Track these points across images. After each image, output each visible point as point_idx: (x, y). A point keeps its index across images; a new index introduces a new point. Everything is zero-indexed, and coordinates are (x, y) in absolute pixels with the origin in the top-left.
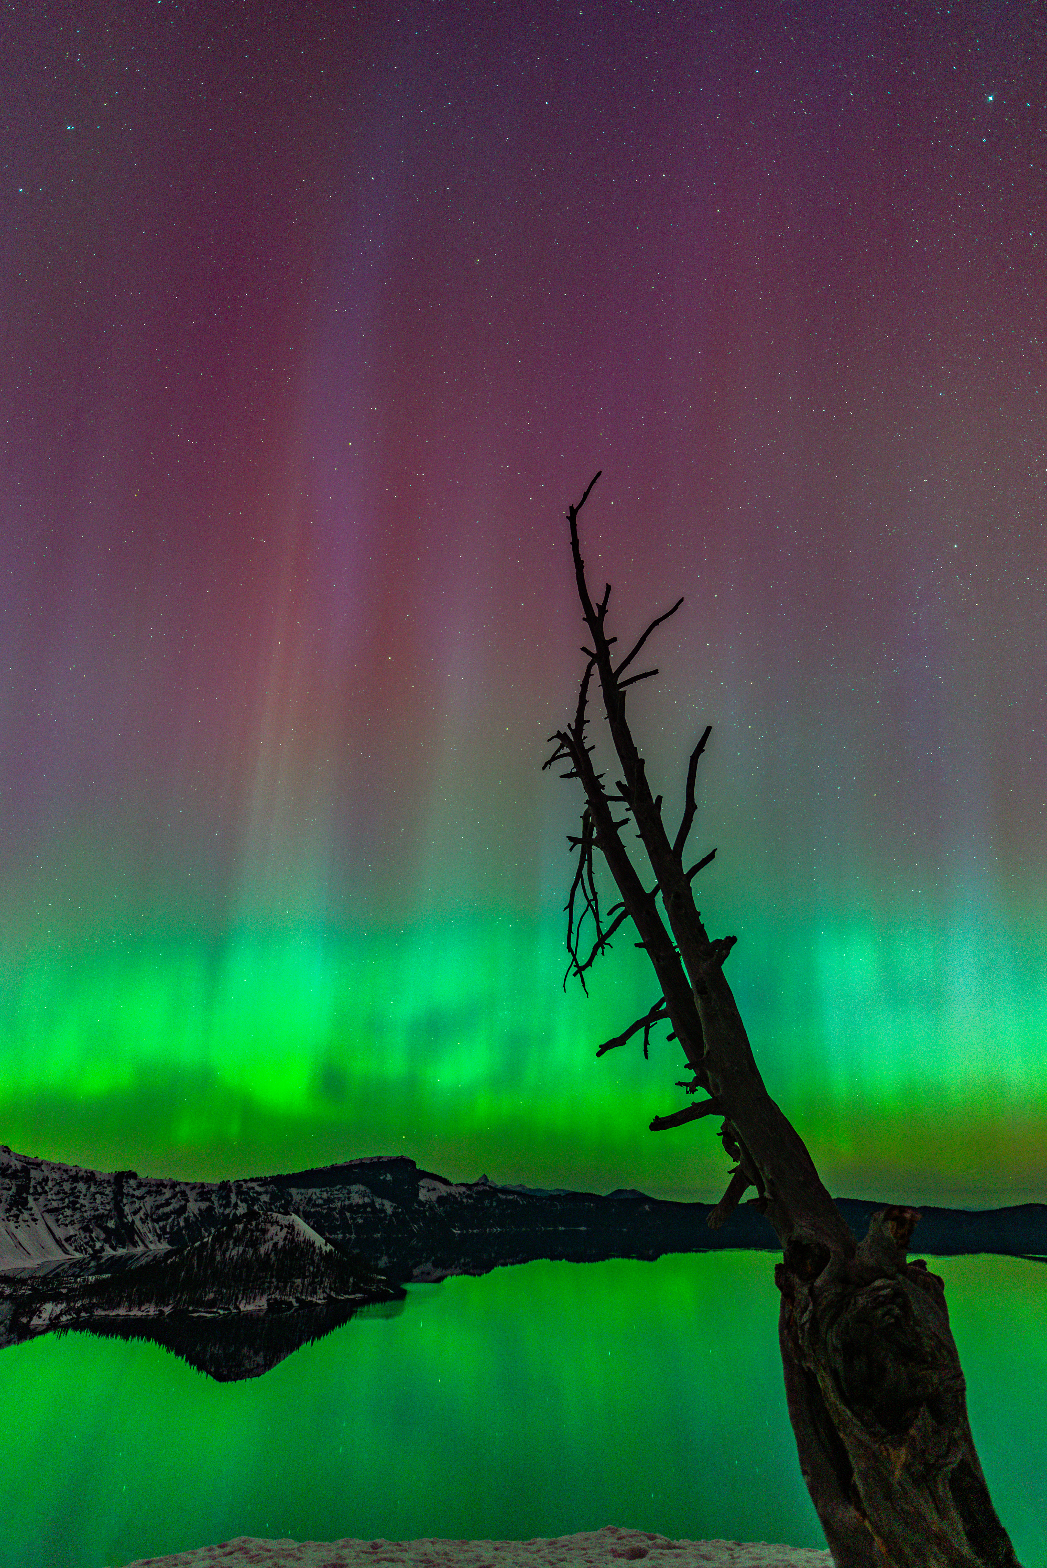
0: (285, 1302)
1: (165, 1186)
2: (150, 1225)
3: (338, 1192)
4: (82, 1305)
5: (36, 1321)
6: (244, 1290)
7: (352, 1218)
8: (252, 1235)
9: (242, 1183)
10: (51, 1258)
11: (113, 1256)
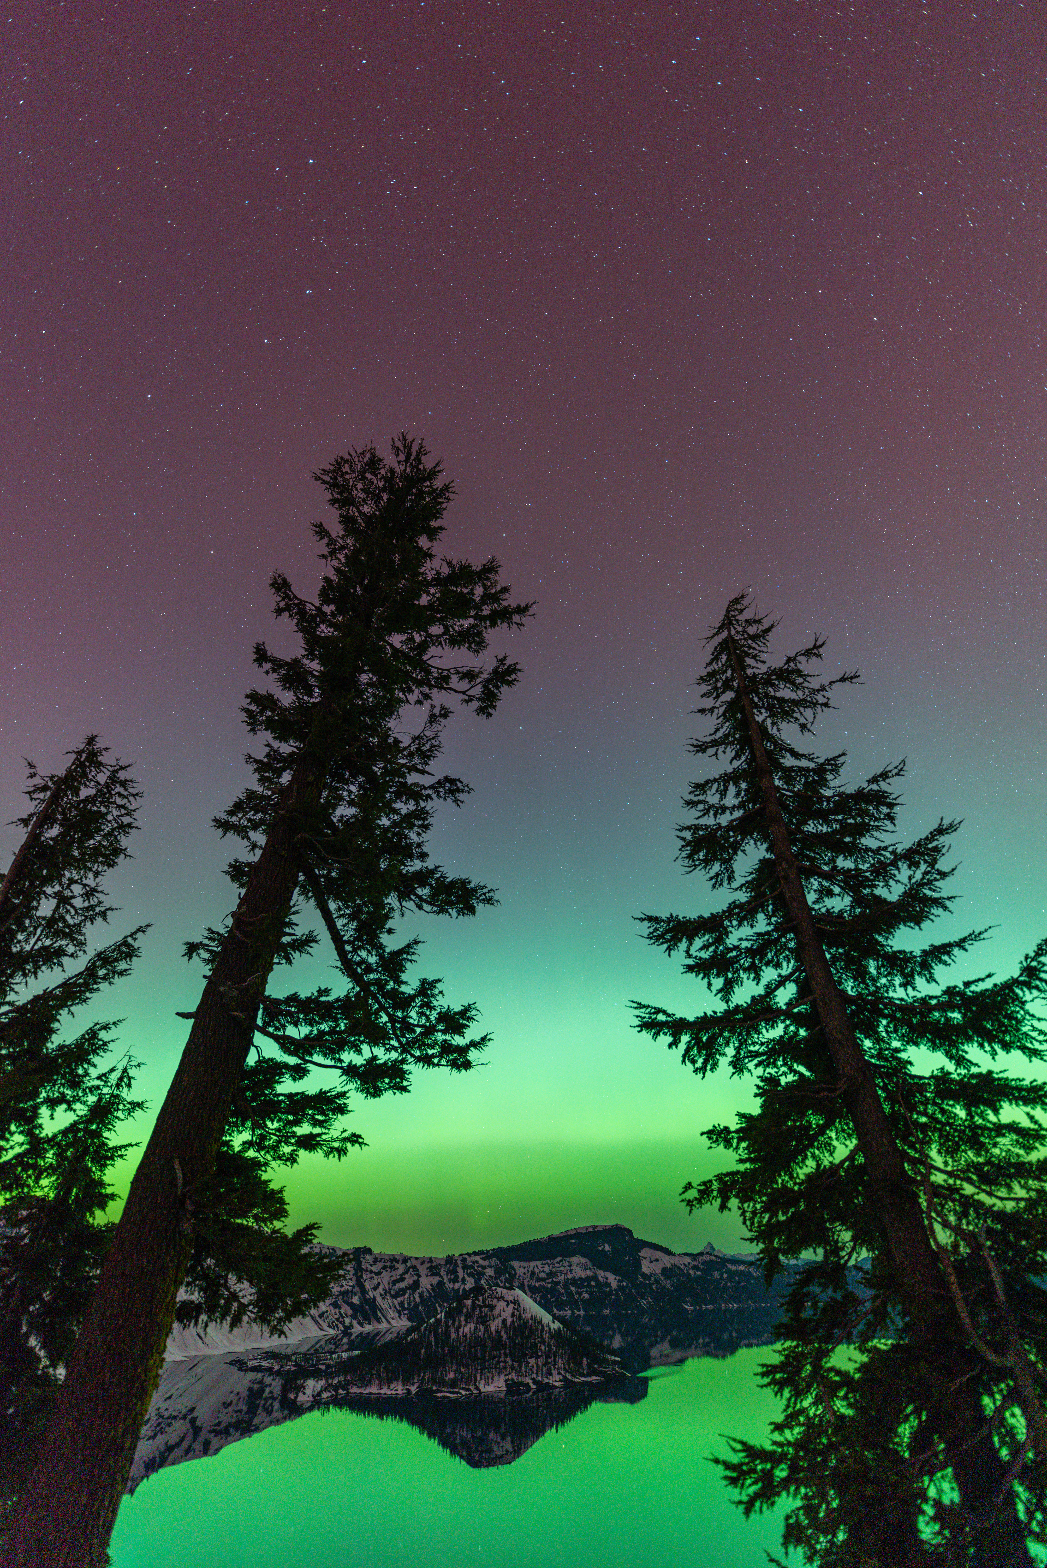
0: (522, 1384)
1: (398, 1262)
2: (390, 1301)
3: (559, 1265)
4: (339, 1382)
5: (301, 1398)
6: (481, 1369)
7: (577, 1293)
8: (481, 1312)
9: (466, 1256)
10: (309, 1335)
11: (361, 1333)
